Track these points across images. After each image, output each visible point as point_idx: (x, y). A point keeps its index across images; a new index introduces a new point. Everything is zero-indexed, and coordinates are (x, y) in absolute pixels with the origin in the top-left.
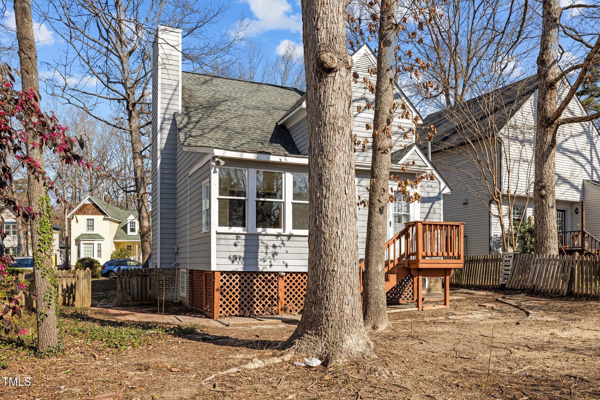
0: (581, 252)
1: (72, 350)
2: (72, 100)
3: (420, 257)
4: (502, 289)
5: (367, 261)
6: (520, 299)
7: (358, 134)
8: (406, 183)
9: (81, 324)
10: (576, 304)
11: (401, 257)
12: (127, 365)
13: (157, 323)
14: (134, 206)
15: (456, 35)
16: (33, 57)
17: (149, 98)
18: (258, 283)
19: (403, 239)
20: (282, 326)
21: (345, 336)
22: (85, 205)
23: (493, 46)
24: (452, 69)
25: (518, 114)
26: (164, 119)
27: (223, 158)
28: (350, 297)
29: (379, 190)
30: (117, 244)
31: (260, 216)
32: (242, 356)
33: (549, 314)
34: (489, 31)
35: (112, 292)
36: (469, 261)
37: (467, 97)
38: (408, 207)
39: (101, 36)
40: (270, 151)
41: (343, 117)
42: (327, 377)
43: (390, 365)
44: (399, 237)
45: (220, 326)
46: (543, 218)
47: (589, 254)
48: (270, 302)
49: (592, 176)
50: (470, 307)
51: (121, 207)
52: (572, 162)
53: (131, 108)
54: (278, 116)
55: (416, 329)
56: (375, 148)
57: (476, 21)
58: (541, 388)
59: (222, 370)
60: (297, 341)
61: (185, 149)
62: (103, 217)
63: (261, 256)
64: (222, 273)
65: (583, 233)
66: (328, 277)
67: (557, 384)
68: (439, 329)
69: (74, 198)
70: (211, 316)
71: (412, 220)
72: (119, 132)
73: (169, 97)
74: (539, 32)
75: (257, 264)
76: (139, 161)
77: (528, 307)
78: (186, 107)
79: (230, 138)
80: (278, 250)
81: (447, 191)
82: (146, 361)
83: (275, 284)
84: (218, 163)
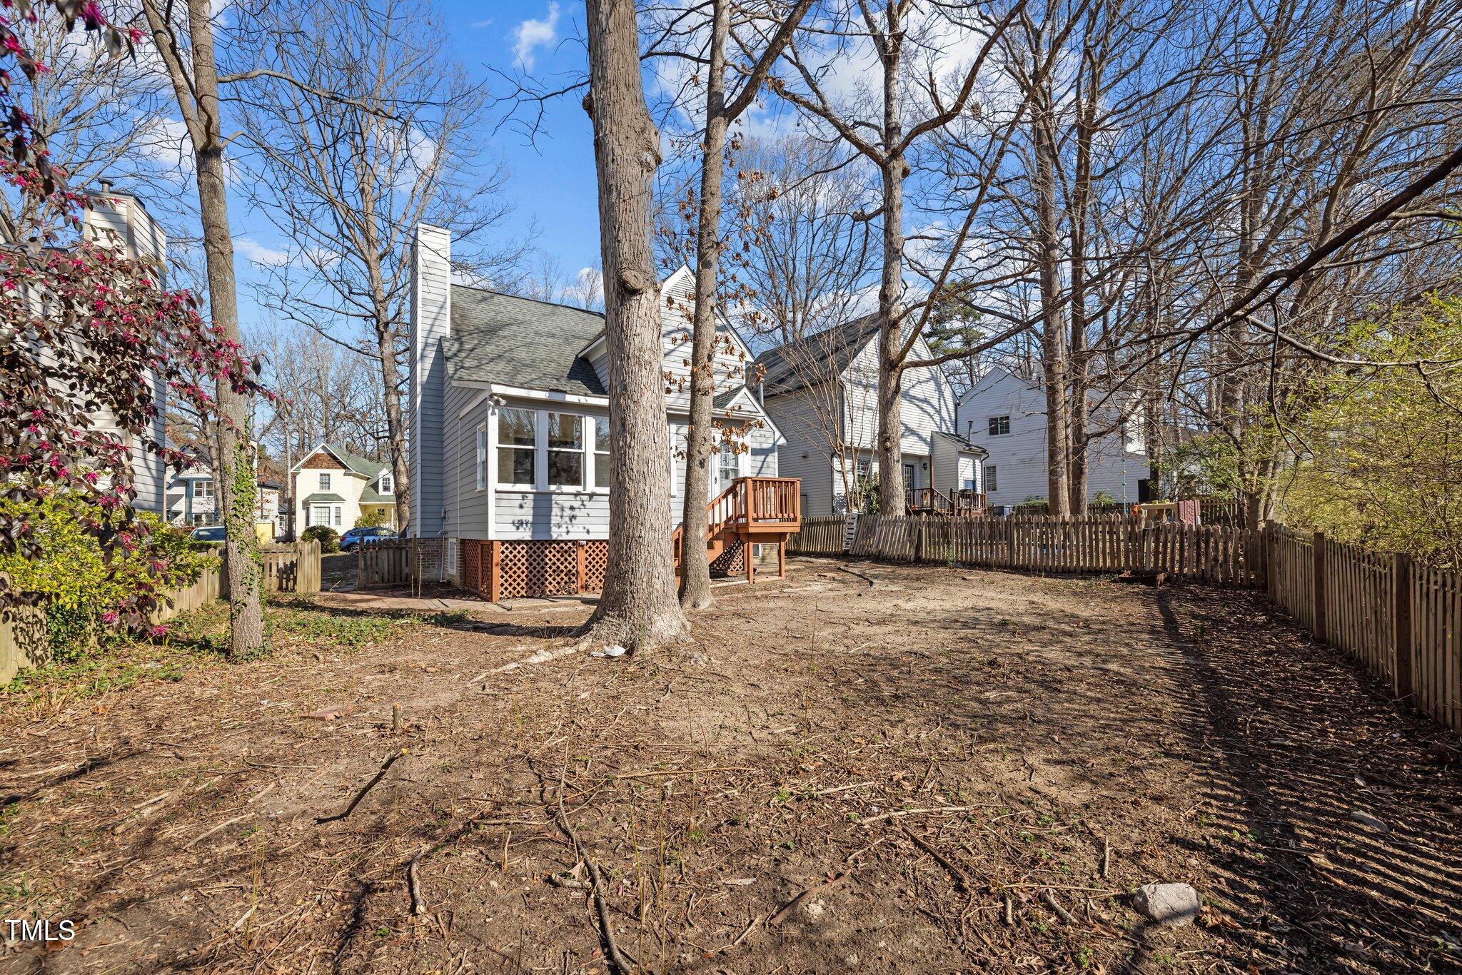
0: (929, 512)
1: (285, 651)
2: (297, 315)
3: (750, 520)
4: (845, 556)
5: (685, 525)
6: (865, 567)
7: (674, 371)
8: (731, 432)
9: (303, 615)
10: (923, 571)
11: (729, 519)
12: (364, 667)
13: (412, 610)
14: (387, 458)
15: (794, 260)
16: (227, 251)
17: (406, 317)
18: (551, 555)
19: (730, 497)
20: (582, 607)
21: (655, 616)
22: (317, 456)
23: (833, 276)
24: (790, 300)
25: (861, 354)
26: (426, 345)
27: (503, 397)
28: (661, 569)
29: (699, 439)
30: (363, 508)
31: (554, 470)
32: (524, 648)
33: (894, 583)
34: (829, 259)
35: (353, 571)
36: (808, 524)
37: (806, 334)
38: (736, 459)
39: (341, 231)
40: (568, 389)
41: (651, 349)
42: (631, 669)
43: (710, 650)
44: (725, 496)
45: (500, 610)
46: (888, 473)
47: (938, 514)
48: (566, 579)
49: (940, 428)
50: (809, 577)
51: (371, 459)
52: (919, 411)
53: (382, 329)
54: (578, 346)
55: (745, 606)
56: (694, 389)
57: (815, 247)
58: (879, 668)
59: (496, 667)
60: (595, 626)
61: (454, 384)
62: (343, 471)
63: (555, 520)
64: (503, 542)
65: (932, 491)
66: (634, 544)
67: (896, 662)
68: (771, 605)
69: (301, 445)
70: (487, 598)
71: (741, 475)
72: (367, 360)
73: (433, 316)
74: (881, 264)
75: (549, 531)
76: (393, 399)
77: (872, 576)
78: (457, 331)
79: (516, 371)
80: (576, 512)
81: (782, 441)
82: (392, 660)
83: (574, 555)
84: (497, 403)
